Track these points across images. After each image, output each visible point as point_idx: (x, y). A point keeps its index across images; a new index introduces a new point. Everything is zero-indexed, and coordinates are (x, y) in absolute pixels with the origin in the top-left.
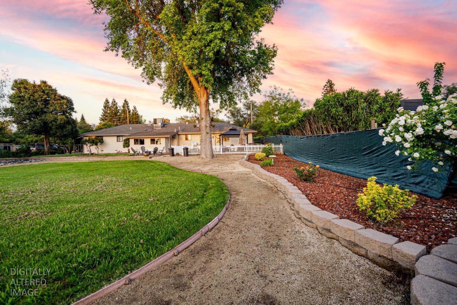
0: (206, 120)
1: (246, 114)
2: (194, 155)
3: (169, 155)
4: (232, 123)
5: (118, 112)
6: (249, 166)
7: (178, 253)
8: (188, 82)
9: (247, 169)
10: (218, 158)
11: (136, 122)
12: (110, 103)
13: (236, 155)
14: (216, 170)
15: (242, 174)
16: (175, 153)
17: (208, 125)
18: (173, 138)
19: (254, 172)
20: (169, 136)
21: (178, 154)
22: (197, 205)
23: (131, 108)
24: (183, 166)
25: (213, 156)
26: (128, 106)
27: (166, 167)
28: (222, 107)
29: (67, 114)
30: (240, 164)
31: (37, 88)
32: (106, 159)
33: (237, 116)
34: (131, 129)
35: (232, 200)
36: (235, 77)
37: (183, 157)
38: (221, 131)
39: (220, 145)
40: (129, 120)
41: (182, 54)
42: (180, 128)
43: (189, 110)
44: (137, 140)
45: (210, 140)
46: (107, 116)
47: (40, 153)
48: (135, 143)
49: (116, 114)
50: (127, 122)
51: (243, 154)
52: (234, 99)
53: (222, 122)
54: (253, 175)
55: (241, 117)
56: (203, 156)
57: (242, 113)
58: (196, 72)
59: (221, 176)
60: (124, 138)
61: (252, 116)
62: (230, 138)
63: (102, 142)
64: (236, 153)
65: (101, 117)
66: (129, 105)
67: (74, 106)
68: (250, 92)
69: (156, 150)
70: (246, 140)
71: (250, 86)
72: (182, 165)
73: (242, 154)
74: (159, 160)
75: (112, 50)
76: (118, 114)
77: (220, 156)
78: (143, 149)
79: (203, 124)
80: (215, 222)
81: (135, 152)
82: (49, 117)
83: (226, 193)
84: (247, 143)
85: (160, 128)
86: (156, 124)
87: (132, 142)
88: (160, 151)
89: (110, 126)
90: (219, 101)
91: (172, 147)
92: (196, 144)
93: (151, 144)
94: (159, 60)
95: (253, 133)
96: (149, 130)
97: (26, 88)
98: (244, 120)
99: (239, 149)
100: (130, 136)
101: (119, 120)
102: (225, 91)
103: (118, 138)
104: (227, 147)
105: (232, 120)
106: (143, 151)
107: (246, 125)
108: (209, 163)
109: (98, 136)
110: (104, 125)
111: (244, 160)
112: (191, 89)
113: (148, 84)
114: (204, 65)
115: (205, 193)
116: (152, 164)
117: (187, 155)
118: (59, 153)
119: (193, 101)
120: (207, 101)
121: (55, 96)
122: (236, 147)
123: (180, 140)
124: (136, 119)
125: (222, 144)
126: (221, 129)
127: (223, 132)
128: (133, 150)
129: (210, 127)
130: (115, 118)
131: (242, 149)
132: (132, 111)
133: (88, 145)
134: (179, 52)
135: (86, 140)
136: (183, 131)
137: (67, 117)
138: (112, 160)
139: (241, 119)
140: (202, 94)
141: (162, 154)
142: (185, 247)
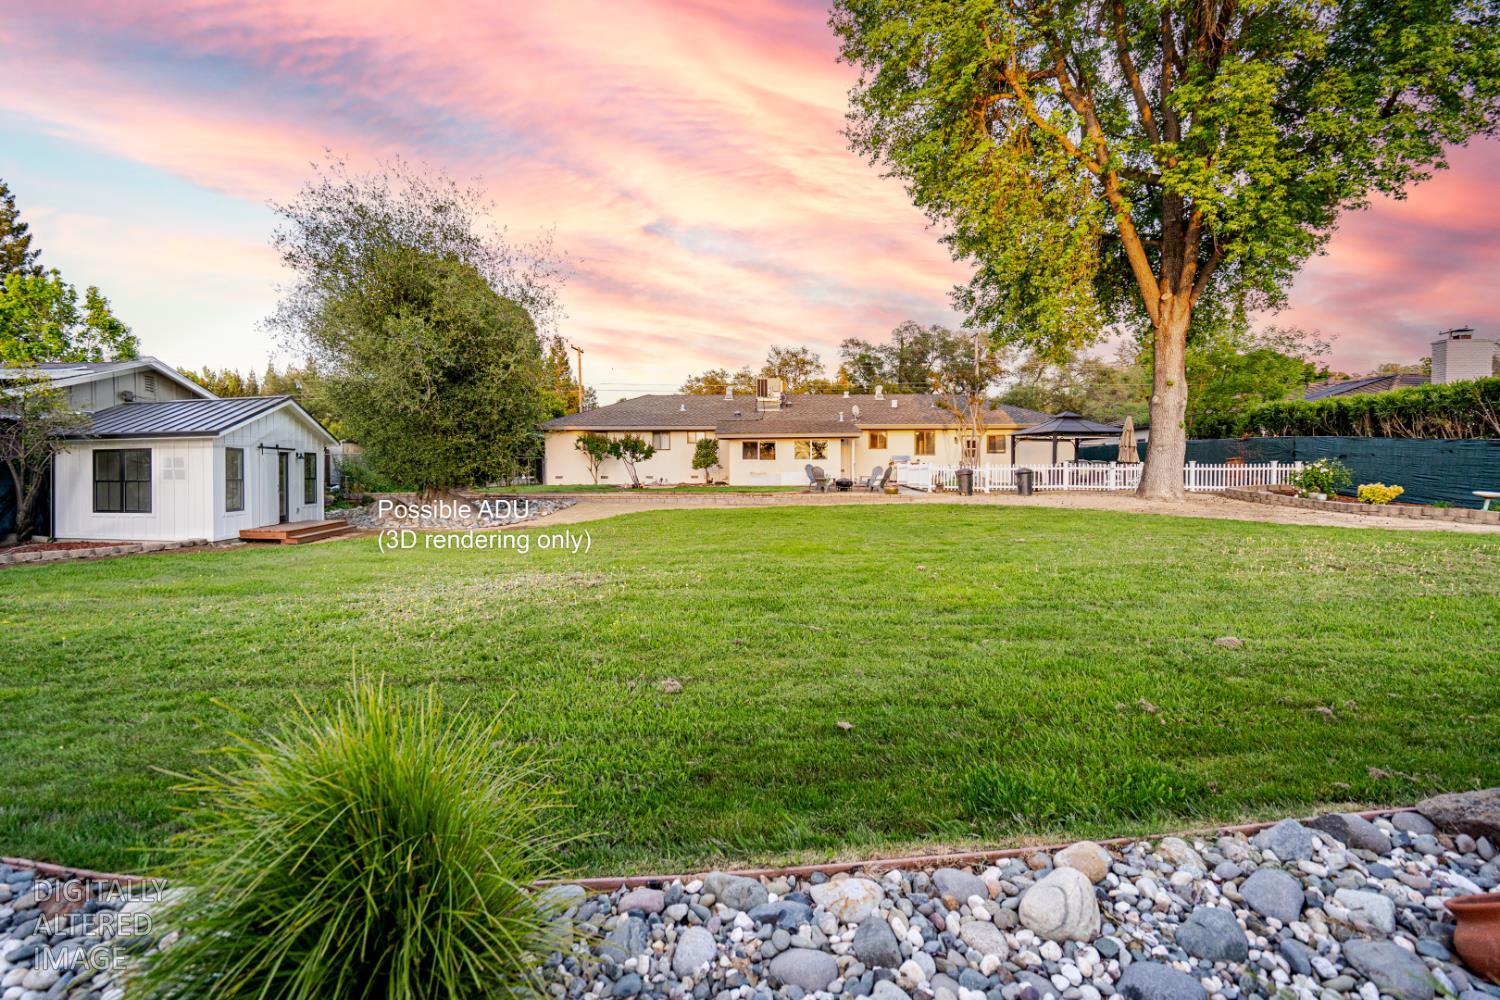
0: (1180, 387)
42: (858, 410)
44: (753, 446)
48: (745, 455)
86: (765, 395)
87: (732, 449)
93: (796, 457)
103: (657, 436)
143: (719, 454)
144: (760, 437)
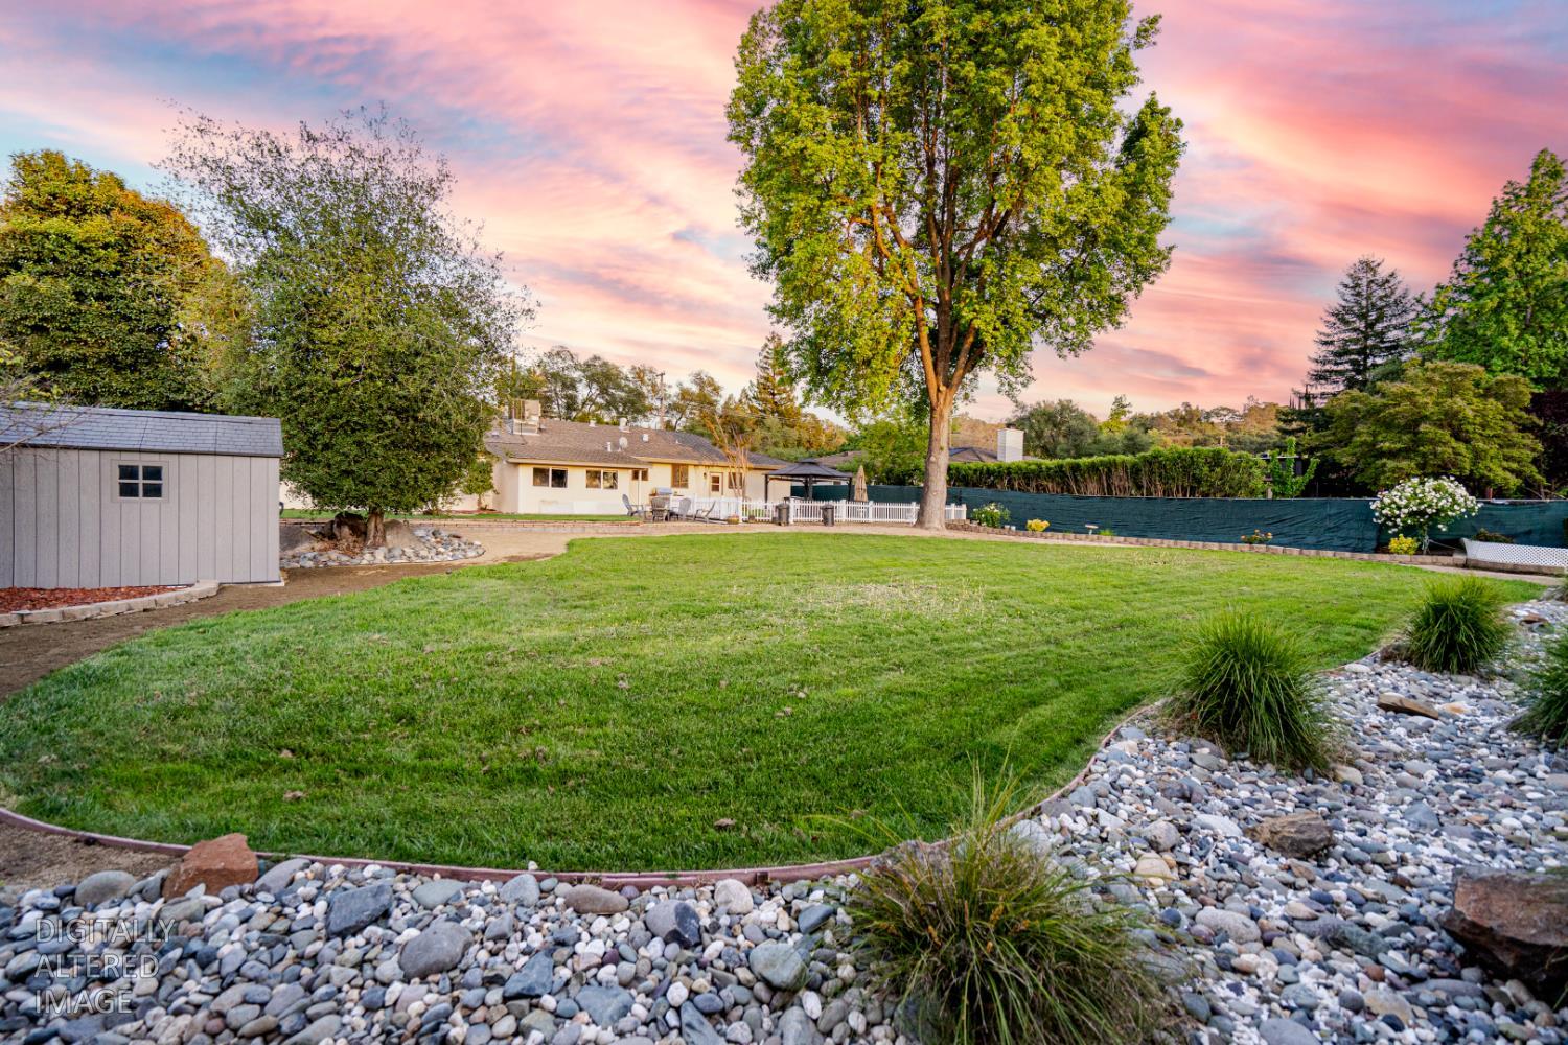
42: (626, 441)
48: (535, 482)
85: (536, 435)
86: (522, 417)
87: (527, 475)
93: (588, 486)
143: (495, 477)
144: (552, 464)
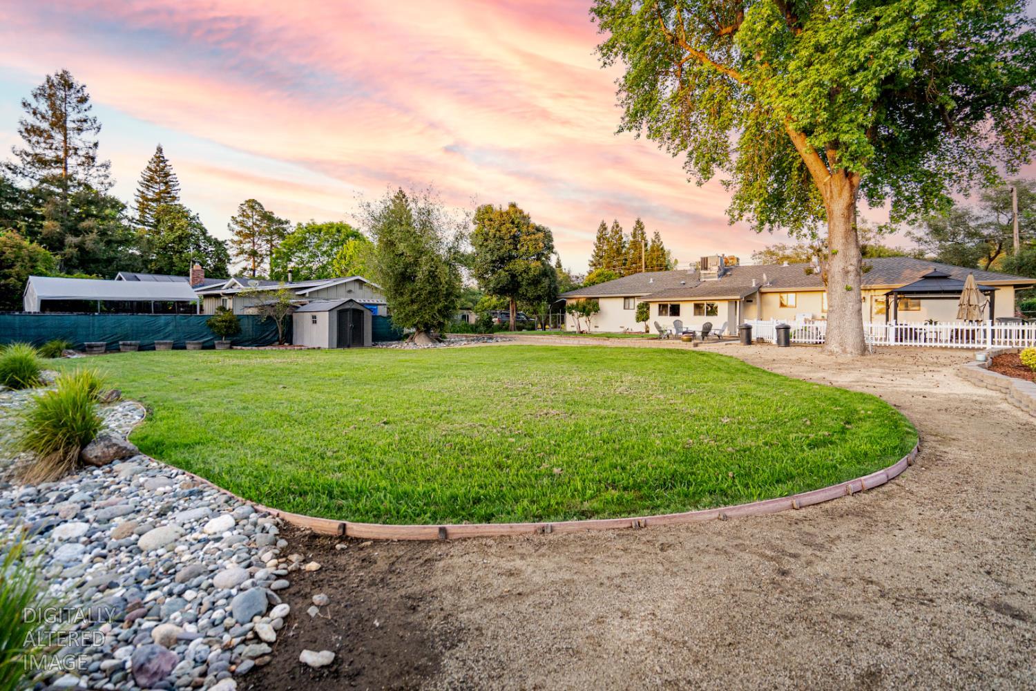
0: (845, 256)
1: (991, 224)
2: (805, 345)
3: (739, 342)
4: (931, 255)
5: (623, 247)
6: (991, 381)
7: (800, 507)
8: (796, 164)
9: (984, 390)
10: (881, 356)
11: (657, 266)
12: (609, 229)
13: (945, 352)
14: (874, 385)
15: (961, 401)
16: (754, 338)
17: (851, 268)
18: (748, 301)
19: (1010, 400)
20: (738, 297)
21: (761, 341)
22: (831, 443)
23: (650, 236)
24: (780, 367)
25: (864, 349)
26: (643, 233)
27: (739, 367)
28: (896, 217)
29: (544, 259)
30: (957, 375)
31: (505, 218)
32: (608, 343)
33: (954, 234)
34: (651, 281)
35: (927, 451)
36: (948, 129)
37: (777, 348)
38: (893, 281)
39: (887, 320)
40: (645, 263)
41: (786, 106)
42: (768, 277)
43: (795, 234)
44: (665, 306)
45: (857, 307)
46: (601, 257)
47: (504, 327)
48: (660, 313)
49: (618, 252)
50: (640, 267)
51: (973, 349)
52: (943, 192)
53: (896, 255)
54: (1004, 406)
55: (971, 235)
56: (834, 346)
57: (972, 224)
58: (822, 139)
59: (892, 400)
60: (638, 302)
61: (1016, 231)
62: (922, 301)
63: (597, 309)
64: (944, 345)
65: (592, 259)
66: (645, 230)
67: (554, 243)
68: (1008, 162)
69: (706, 330)
70: (987, 309)
71: (1009, 143)
72: (776, 366)
73: (968, 349)
74: (716, 351)
75: (630, 129)
76: (623, 252)
77: (885, 350)
78: (677, 325)
79: (837, 265)
80: (878, 478)
81: (661, 332)
82: (519, 265)
83: (908, 433)
84: (992, 317)
85: (716, 279)
86: (706, 269)
87: (654, 309)
88: (717, 332)
89: (609, 278)
90: (888, 202)
91: (746, 322)
92: (810, 318)
93: (695, 314)
94: (724, 127)
95: (1015, 286)
96: (692, 283)
97: (490, 220)
98: (985, 245)
99: (957, 334)
100: (650, 297)
101: (624, 264)
102: (911, 172)
103: (627, 300)
104: (913, 327)
105: (932, 246)
106: (677, 330)
107: (991, 260)
108: (852, 366)
109: (591, 298)
110: (599, 275)
111: (973, 366)
112: (803, 181)
113: (699, 184)
114: (847, 118)
115: (847, 426)
116: (705, 358)
117: (787, 343)
118: (529, 330)
119: (809, 209)
120: (851, 208)
121: (528, 227)
122: (946, 328)
123: (764, 308)
124: (659, 261)
125: (896, 317)
126: (891, 275)
127: (898, 286)
128: (658, 327)
129: (858, 274)
130: (618, 261)
131: (970, 336)
132: (650, 243)
133: (576, 314)
134: (778, 101)
135: (573, 305)
136: (773, 283)
137: (543, 264)
138: (620, 345)
139: (970, 244)
140: (835, 191)
141: (720, 338)
142: (812, 503)
